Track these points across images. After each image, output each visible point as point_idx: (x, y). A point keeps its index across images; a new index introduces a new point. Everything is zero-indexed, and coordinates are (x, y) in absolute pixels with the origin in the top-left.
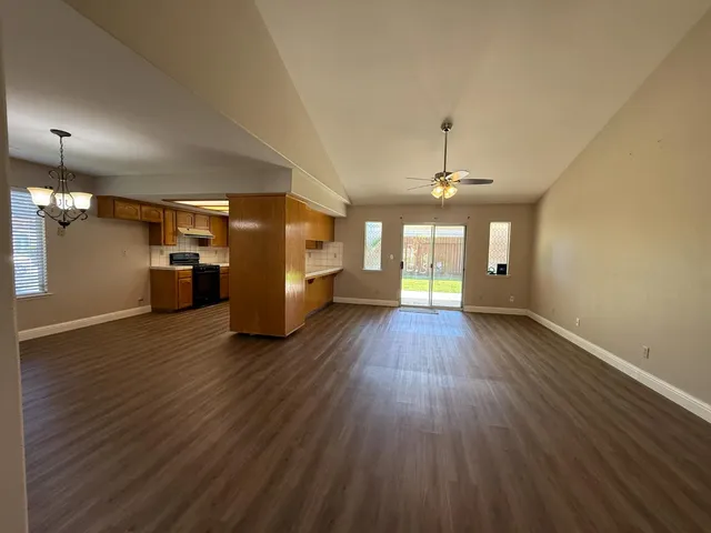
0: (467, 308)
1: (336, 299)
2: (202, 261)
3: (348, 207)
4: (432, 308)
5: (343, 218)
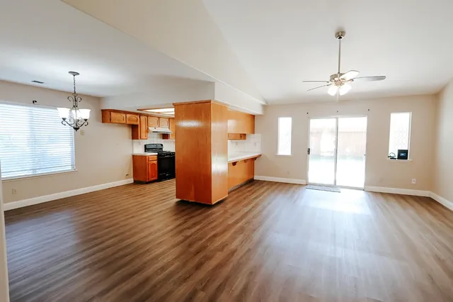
1: (256, 178)
2: (165, 149)
3: (265, 107)
5: (261, 115)
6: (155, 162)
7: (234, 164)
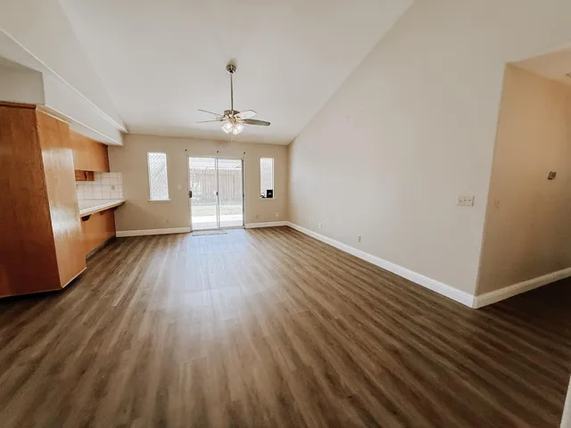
0: (247, 226)
1: (119, 234)
3: (124, 135)
4: (220, 229)
5: (119, 146)
7: (85, 218)
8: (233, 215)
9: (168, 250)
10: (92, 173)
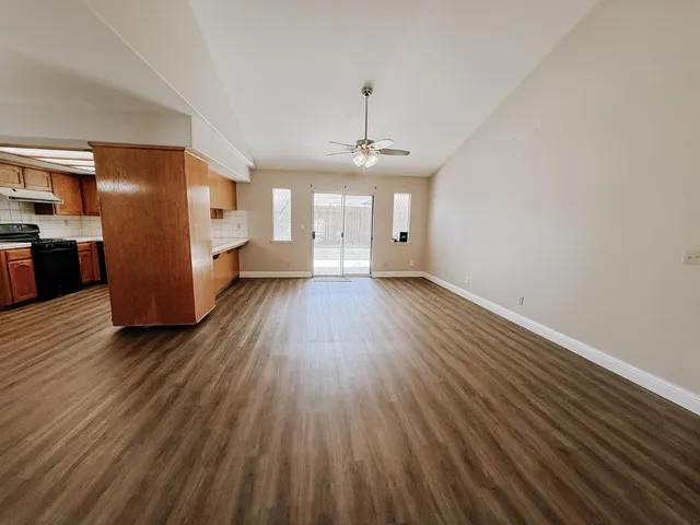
0: (375, 274)
1: (243, 274)
2: (42, 236)
3: (252, 171)
4: (343, 276)
5: (247, 183)
6: (28, 262)
7: (216, 257)
8: (359, 261)
9: (290, 295)
10: (221, 210)
